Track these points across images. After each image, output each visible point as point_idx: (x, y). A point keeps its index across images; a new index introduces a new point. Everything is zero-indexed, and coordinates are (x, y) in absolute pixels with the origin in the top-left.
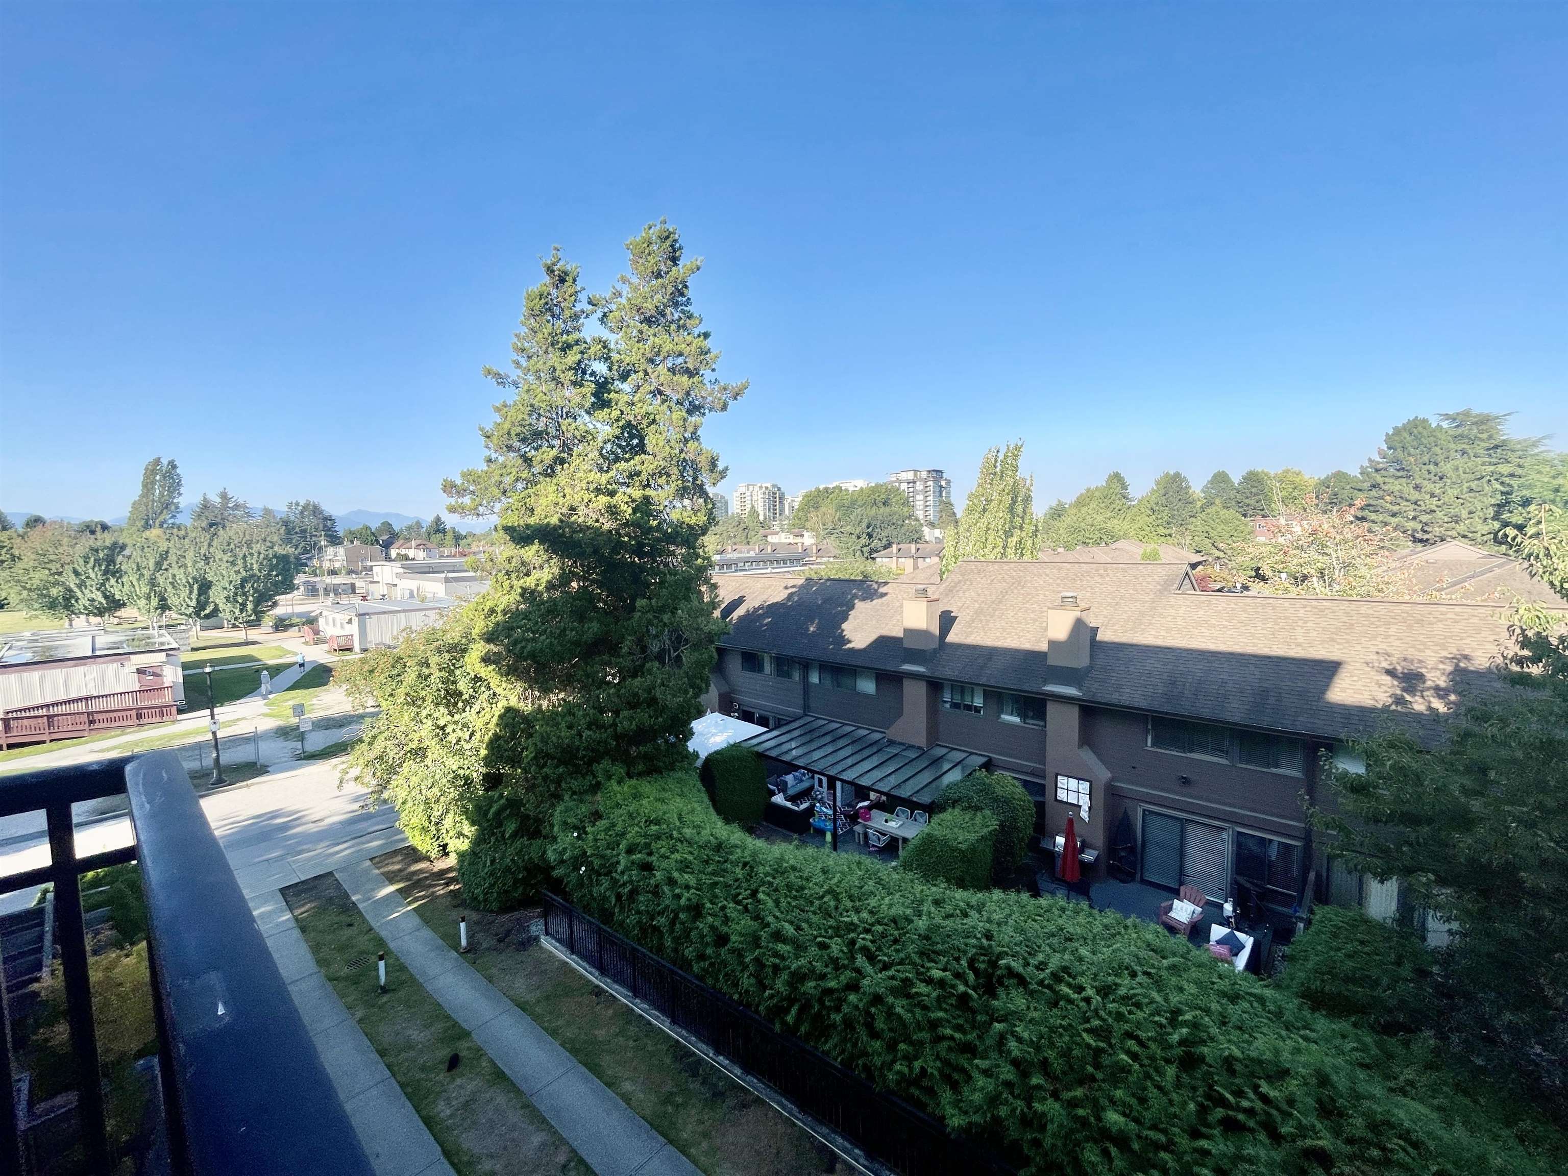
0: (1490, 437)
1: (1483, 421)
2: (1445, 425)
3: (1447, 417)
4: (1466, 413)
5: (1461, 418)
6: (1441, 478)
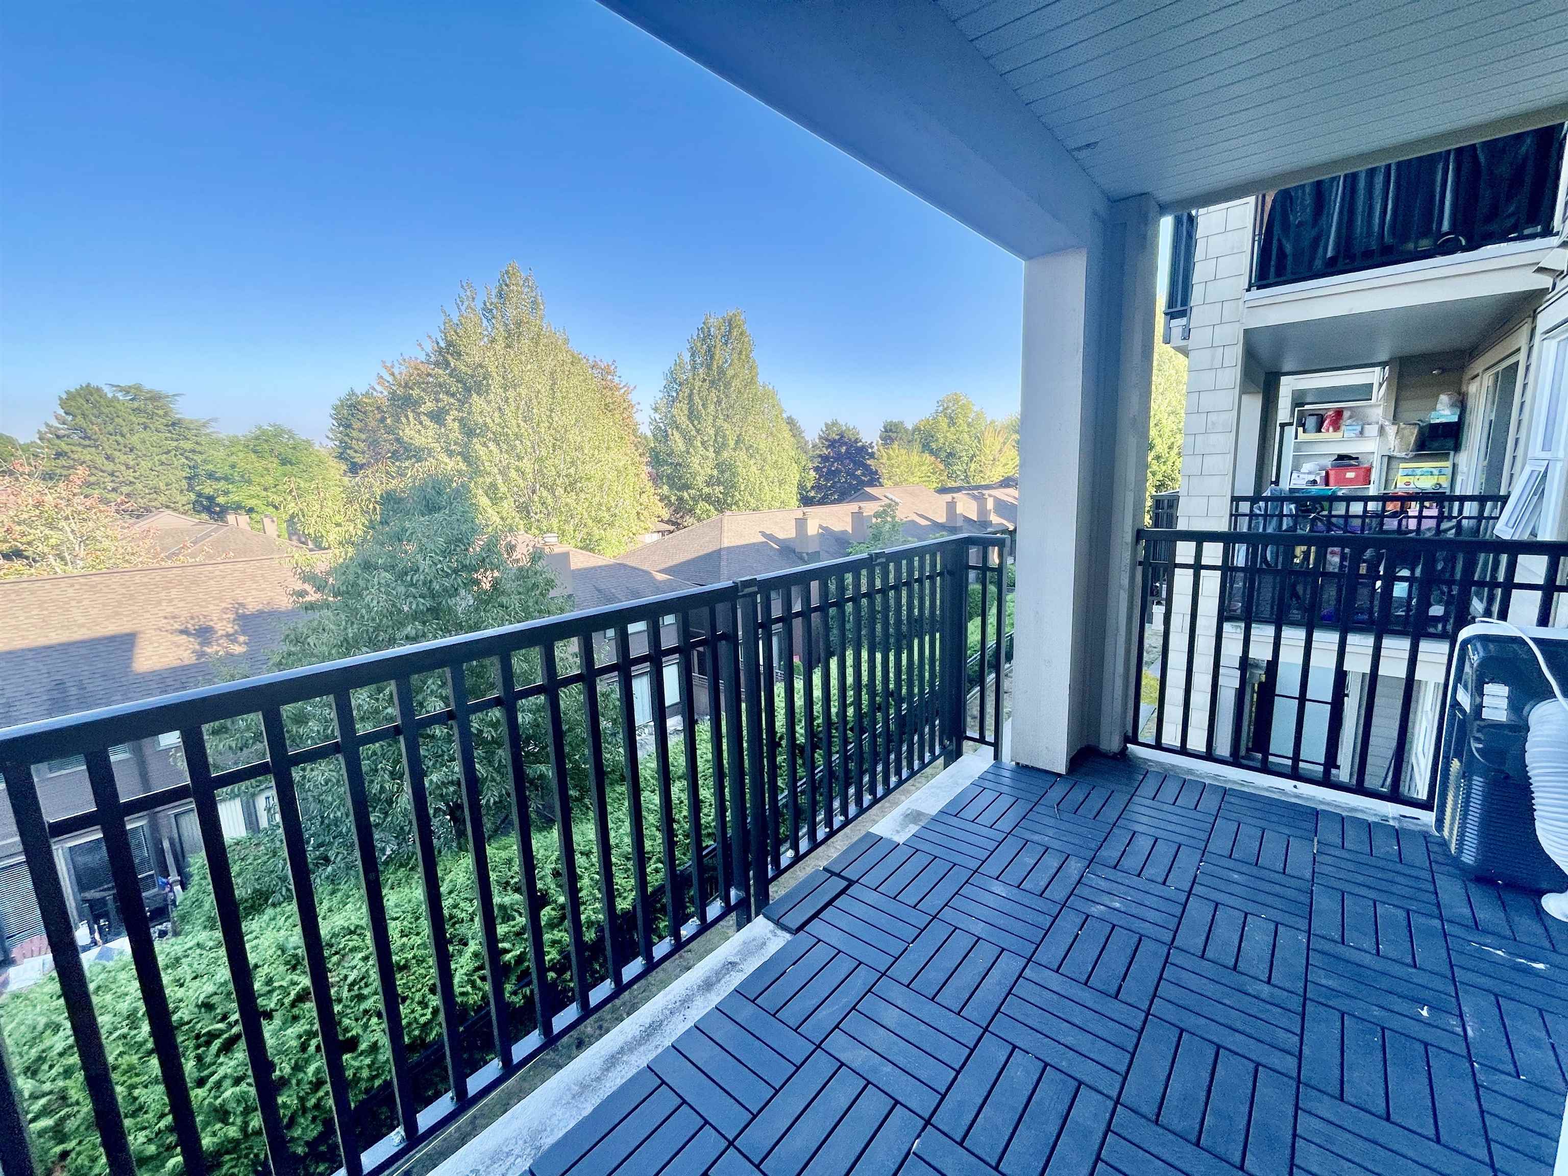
0: (166, 414)
1: (155, 398)
2: (120, 396)
3: (121, 389)
4: (138, 387)
5: (134, 392)
6: (131, 450)
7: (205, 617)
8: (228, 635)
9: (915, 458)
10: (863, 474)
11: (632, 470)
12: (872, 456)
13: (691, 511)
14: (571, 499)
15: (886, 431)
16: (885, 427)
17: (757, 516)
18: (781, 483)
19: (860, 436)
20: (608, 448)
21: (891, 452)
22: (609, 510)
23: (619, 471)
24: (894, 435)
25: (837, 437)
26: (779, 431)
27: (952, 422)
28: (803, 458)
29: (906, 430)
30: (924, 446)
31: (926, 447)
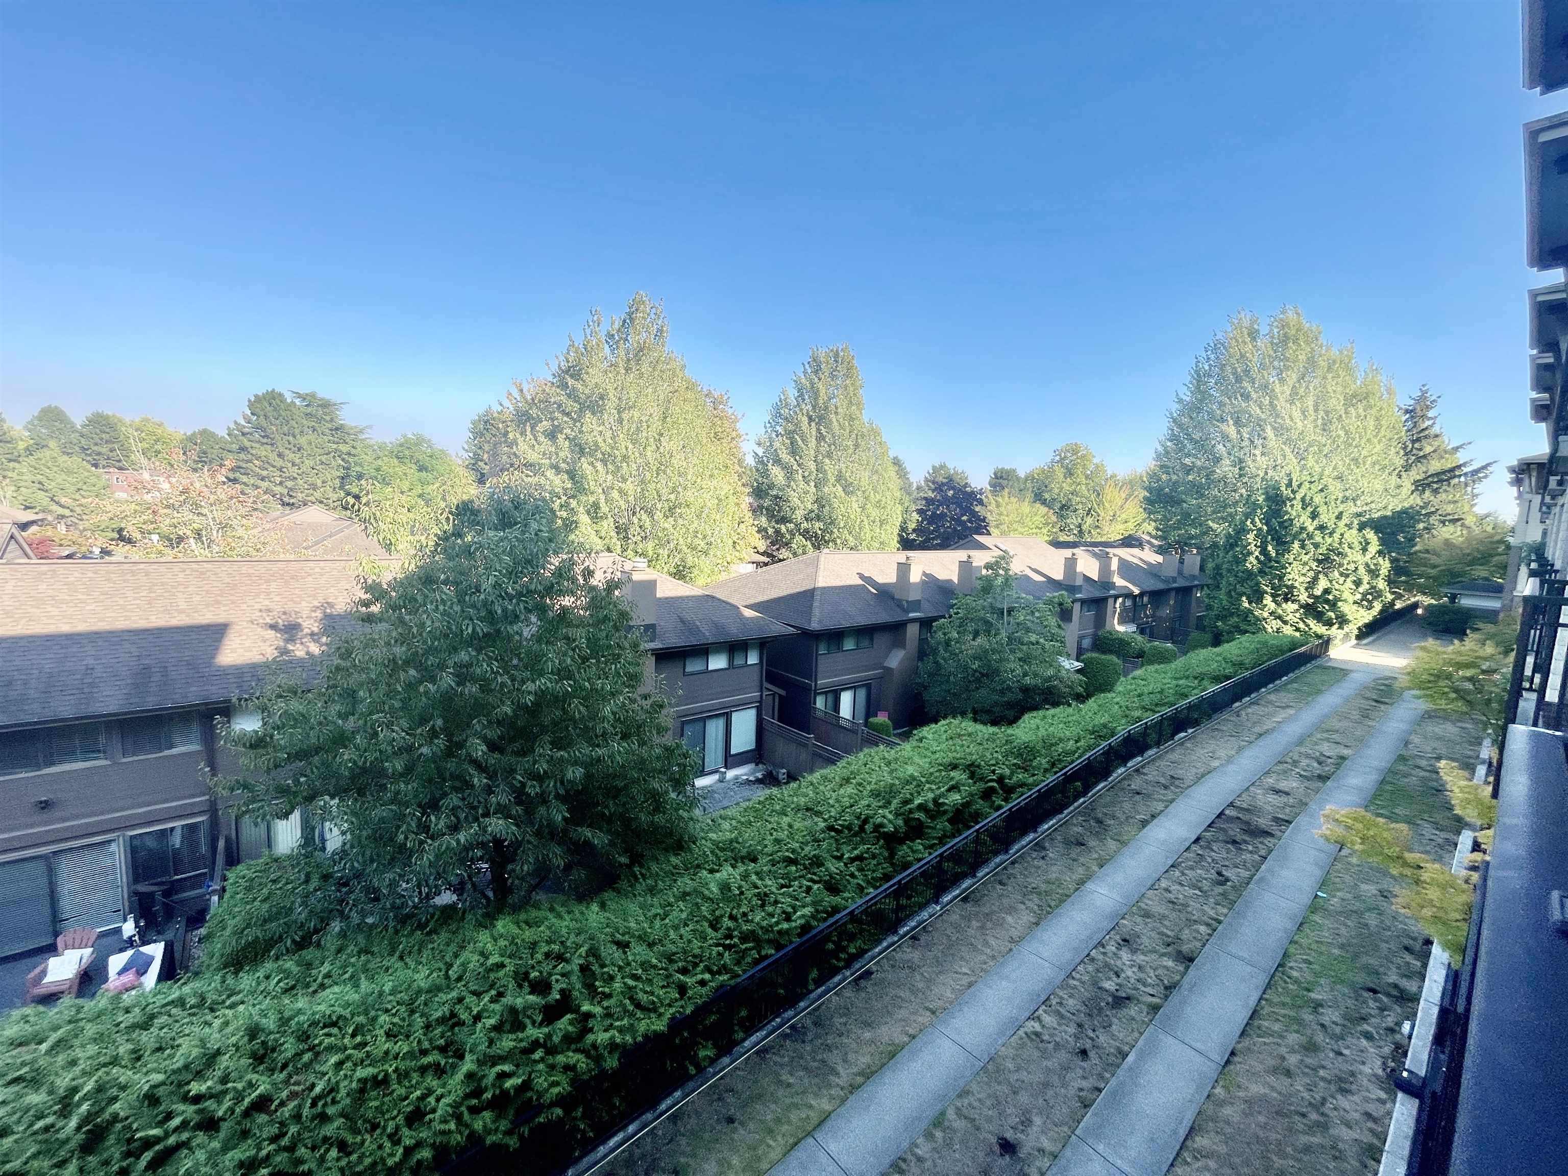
0: (332, 420)
1: (326, 405)
2: (298, 402)
3: (299, 396)
4: (313, 395)
5: (309, 399)
6: (299, 450)
7: (296, 613)
8: (312, 634)
9: (1026, 508)
10: (970, 521)
11: (732, 500)
12: (981, 502)
13: (787, 544)
14: (668, 524)
15: (996, 478)
16: (995, 474)
17: (854, 555)
18: (882, 523)
19: (969, 481)
20: (711, 476)
21: (1000, 500)
22: (705, 537)
23: (720, 500)
24: (1004, 482)
25: (945, 481)
26: (885, 470)
27: (1069, 473)
28: (907, 499)
29: (1018, 478)
30: (1036, 495)
31: (1038, 497)
